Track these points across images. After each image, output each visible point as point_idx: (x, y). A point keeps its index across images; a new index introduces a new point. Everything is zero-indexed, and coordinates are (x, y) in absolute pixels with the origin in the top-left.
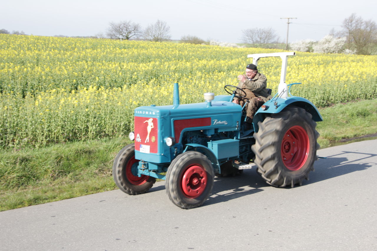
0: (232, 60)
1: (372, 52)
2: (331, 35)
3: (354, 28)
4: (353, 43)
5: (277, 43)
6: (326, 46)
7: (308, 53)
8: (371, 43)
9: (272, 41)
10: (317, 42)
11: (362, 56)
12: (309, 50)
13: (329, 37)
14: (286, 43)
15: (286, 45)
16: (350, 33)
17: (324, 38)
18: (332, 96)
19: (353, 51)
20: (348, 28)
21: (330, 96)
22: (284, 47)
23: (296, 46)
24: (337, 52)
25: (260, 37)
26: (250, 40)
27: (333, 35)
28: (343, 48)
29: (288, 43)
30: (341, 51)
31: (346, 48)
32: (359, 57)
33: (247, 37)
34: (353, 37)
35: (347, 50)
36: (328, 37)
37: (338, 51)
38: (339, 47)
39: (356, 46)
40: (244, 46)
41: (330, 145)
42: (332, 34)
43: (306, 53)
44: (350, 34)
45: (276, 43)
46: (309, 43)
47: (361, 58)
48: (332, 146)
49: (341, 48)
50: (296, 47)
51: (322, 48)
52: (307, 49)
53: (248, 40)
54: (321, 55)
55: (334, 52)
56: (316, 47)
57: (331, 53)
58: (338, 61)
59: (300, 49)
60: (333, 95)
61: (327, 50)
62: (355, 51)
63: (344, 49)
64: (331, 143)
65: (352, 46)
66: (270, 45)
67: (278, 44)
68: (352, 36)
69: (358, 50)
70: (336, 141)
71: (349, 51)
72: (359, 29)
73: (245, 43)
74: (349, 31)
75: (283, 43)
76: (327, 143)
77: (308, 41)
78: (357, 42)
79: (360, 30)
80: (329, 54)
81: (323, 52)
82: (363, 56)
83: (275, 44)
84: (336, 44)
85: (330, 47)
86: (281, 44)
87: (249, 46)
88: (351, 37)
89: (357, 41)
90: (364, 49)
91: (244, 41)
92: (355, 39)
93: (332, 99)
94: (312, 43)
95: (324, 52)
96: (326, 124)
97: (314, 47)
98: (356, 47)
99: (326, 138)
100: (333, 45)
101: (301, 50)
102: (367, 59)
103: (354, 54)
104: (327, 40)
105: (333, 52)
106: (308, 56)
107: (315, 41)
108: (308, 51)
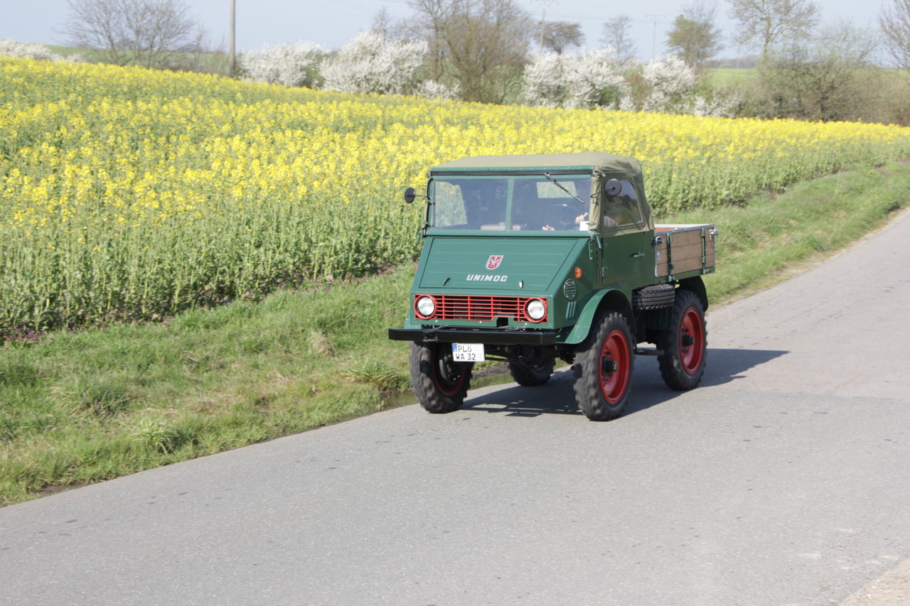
0: (33, 106)
1: (505, 95)
2: (376, 31)
3: (450, 11)
4: (448, 61)
5: (197, 50)
6: (363, 68)
7: (305, 89)
8: (501, 64)
9: (182, 43)
10: (334, 55)
11: (475, 107)
12: (309, 80)
13: (372, 38)
14: (228, 50)
15: (231, 60)
16: (439, 27)
17: (358, 39)
18: (385, 238)
19: (449, 87)
20: (431, 13)
21: (379, 237)
22: (223, 67)
23: (263, 66)
24: (398, 88)
25: (134, 26)
26: (101, 37)
27: (385, 31)
28: (418, 78)
29: (237, 52)
30: (411, 86)
31: (427, 77)
32: (466, 109)
33: (87, 26)
34: (446, 42)
35: (431, 85)
36: (368, 38)
37: (404, 86)
38: (404, 73)
39: (457, 71)
40: (76, 56)
41: (383, 403)
42: (381, 28)
43: (297, 89)
44: (437, 30)
45: (193, 52)
46: (308, 56)
47: (472, 111)
48: (387, 406)
49: (410, 75)
50: (264, 70)
51: (350, 74)
52: (301, 76)
53: (92, 35)
54: (346, 100)
55: (391, 91)
56: (331, 69)
57: (381, 92)
58: (402, 121)
59: (278, 76)
60: (387, 234)
61: (368, 81)
62: (456, 88)
63: (420, 82)
64: (385, 396)
65: (446, 74)
66: (172, 59)
67: (202, 56)
68: (444, 37)
69: (463, 85)
70: (403, 389)
71: (436, 86)
72: (466, 16)
73: (82, 47)
74: (435, 19)
75: (219, 53)
76: (371, 397)
77: (303, 47)
78: (459, 60)
79: (467, 18)
80: (375, 95)
81: (353, 86)
82: (479, 105)
83: (191, 56)
84: (396, 63)
85: (375, 70)
86: (211, 56)
87: (94, 56)
88: (440, 41)
89: (460, 56)
90: (482, 84)
91: (78, 41)
92: (452, 49)
93: (385, 250)
94: (319, 57)
95: (356, 89)
96: (368, 335)
97: (326, 70)
98: (456, 76)
99: (367, 381)
100: (385, 66)
101: (281, 79)
102: (491, 116)
103: (452, 97)
104: (364, 48)
105: (388, 89)
106: (302, 100)
107: (328, 51)
108: (306, 83)
